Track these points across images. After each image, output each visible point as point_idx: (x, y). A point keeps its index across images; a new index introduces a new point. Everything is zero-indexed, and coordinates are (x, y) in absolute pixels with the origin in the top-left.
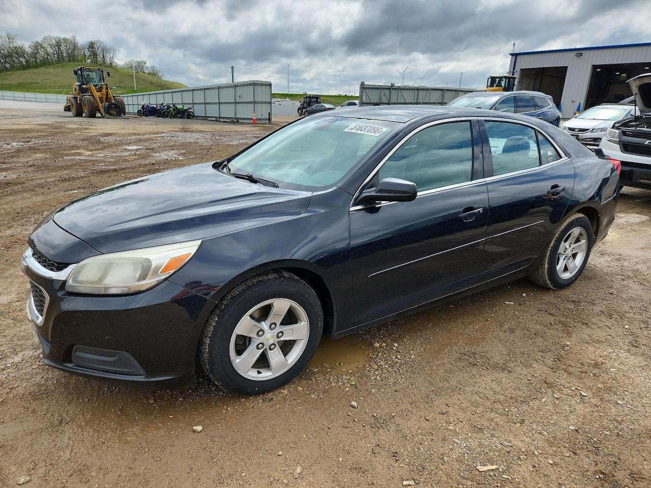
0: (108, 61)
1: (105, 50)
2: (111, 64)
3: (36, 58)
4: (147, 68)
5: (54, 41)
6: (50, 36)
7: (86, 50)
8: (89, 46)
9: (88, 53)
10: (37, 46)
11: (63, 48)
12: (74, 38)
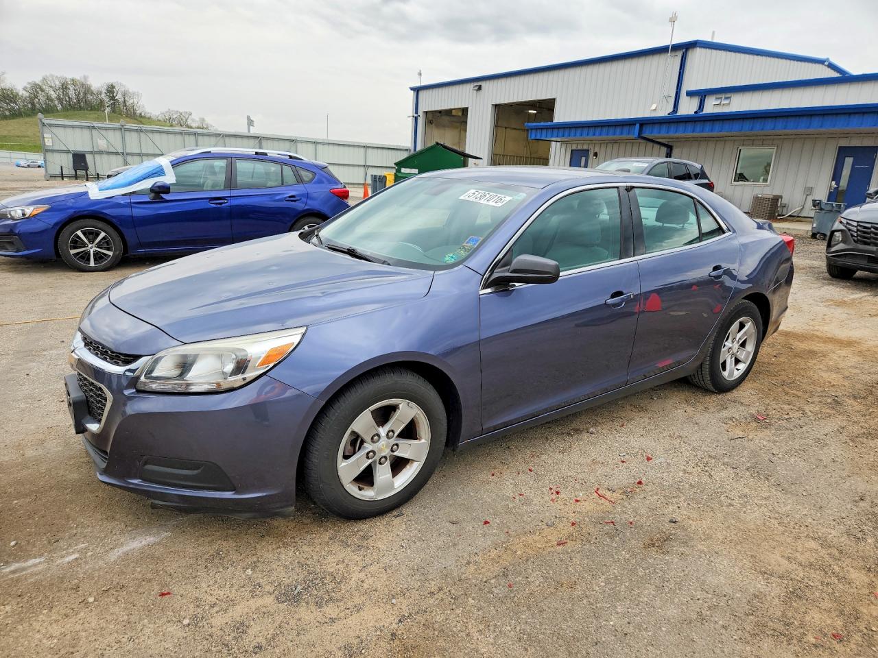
1: (127, 95)
3: (32, 104)
4: (193, 120)
5: (57, 83)
6: (52, 76)
7: (104, 95)
8: (108, 90)
9: (105, 99)
10: (36, 89)
12: (85, 78)
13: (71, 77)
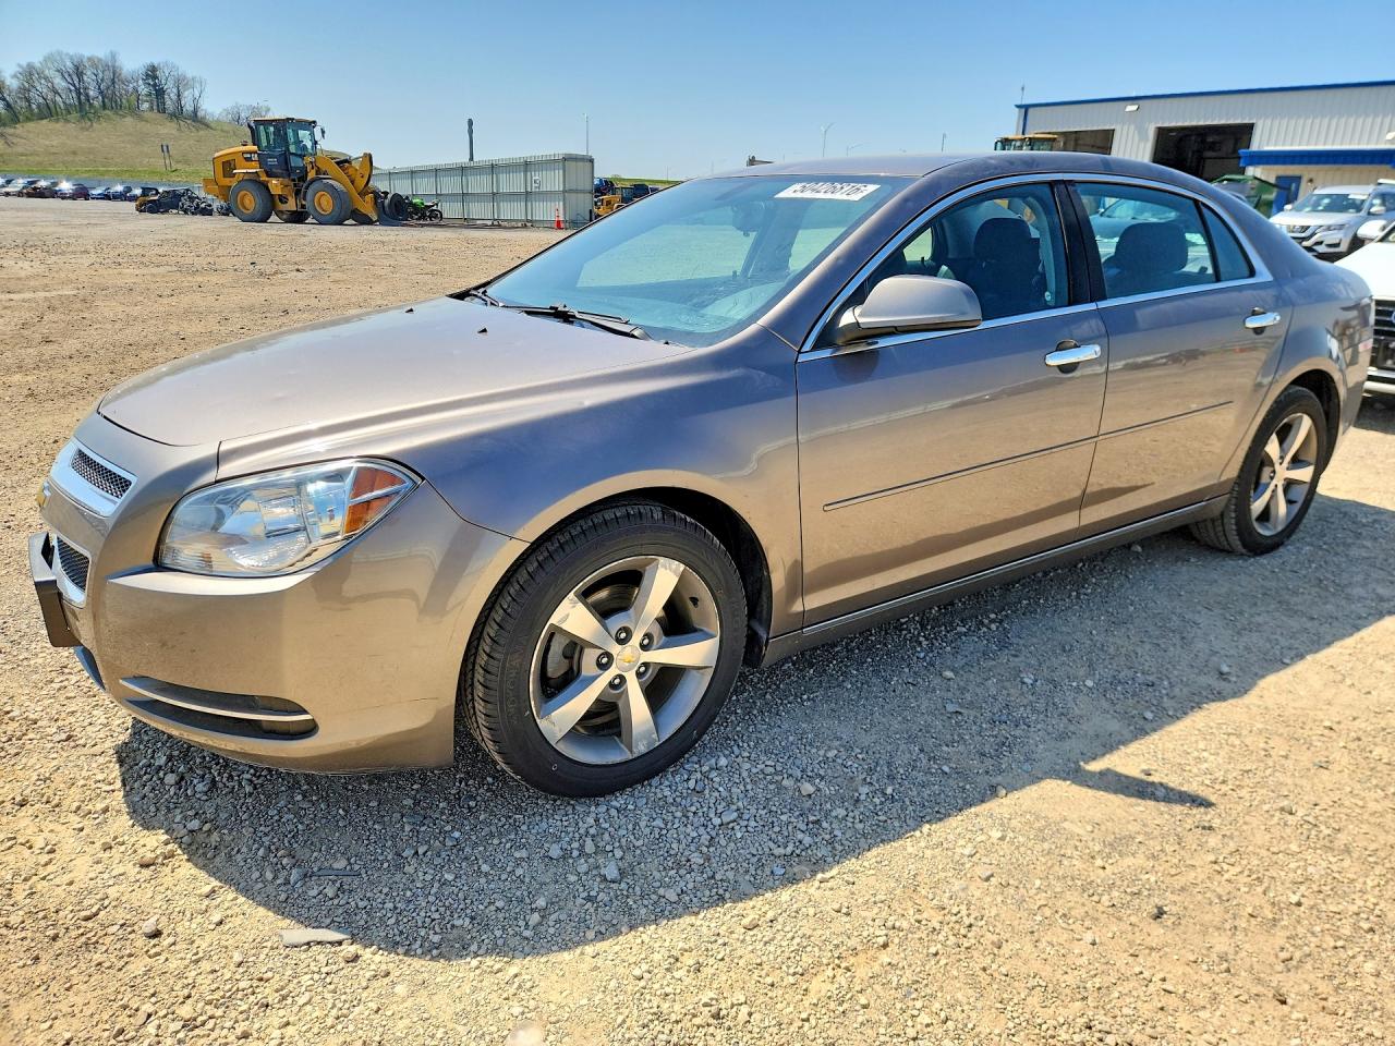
0: (188, 107)
1: (181, 83)
2: (195, 112)
3: (28, 100)
5: (69, 64)
6: (60, 53)
7: (141, 82)
8: (147, 75)
9: (143, 90)
10: (30, 73)
11: (89, 77)
12: (113, 56)
13: (89, 55)
